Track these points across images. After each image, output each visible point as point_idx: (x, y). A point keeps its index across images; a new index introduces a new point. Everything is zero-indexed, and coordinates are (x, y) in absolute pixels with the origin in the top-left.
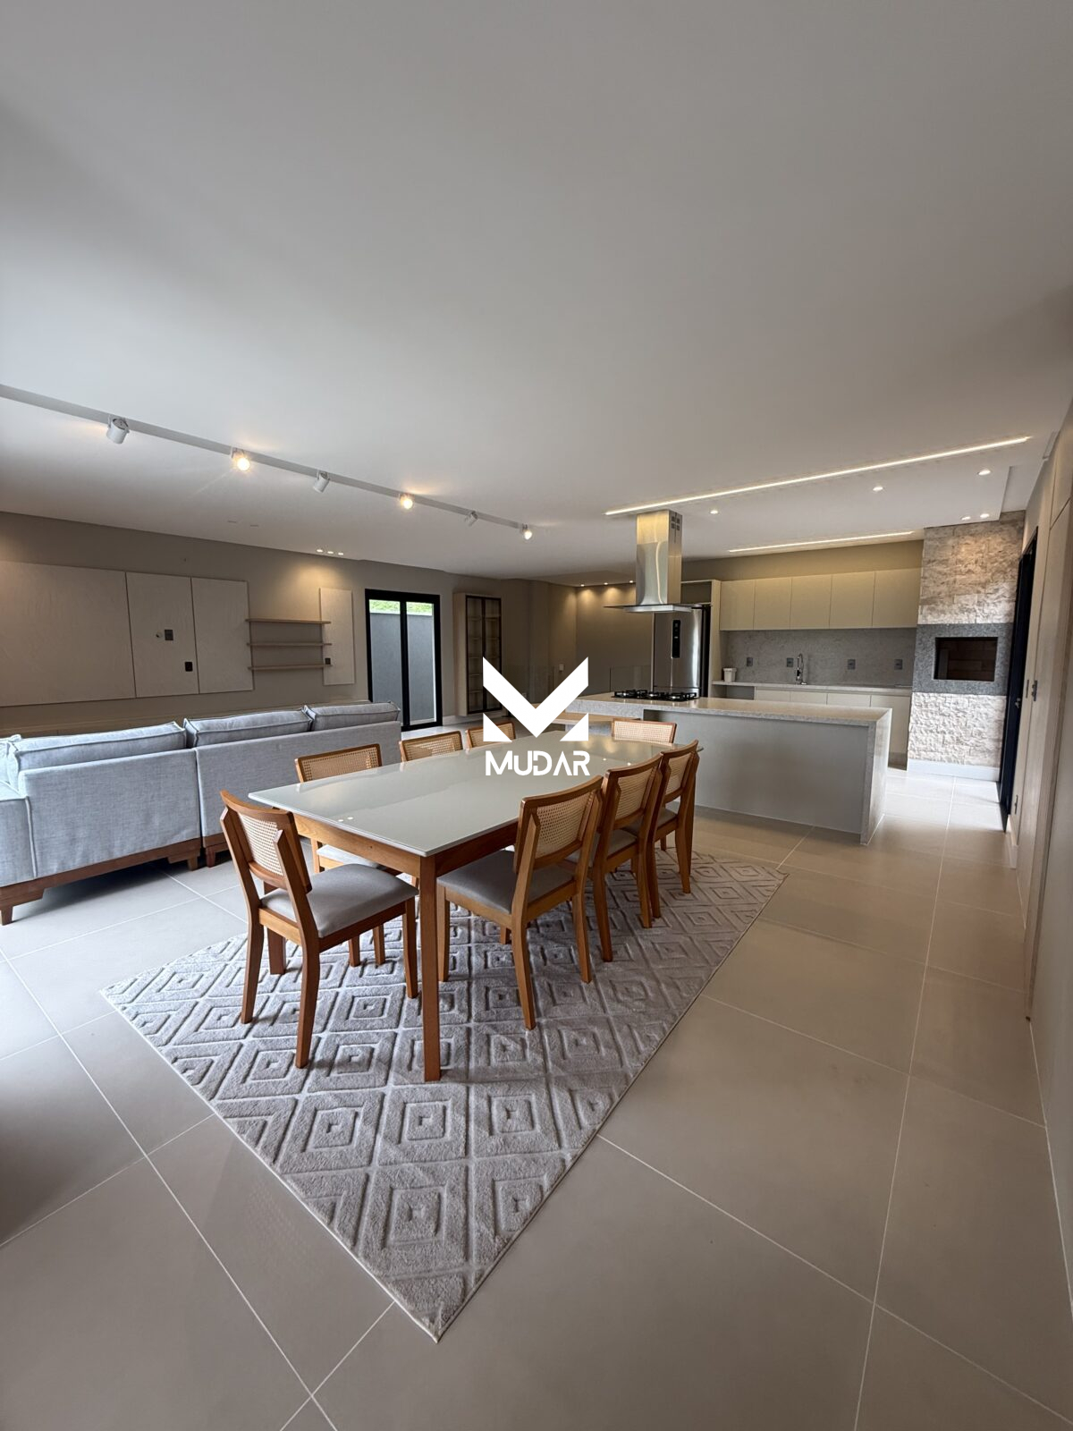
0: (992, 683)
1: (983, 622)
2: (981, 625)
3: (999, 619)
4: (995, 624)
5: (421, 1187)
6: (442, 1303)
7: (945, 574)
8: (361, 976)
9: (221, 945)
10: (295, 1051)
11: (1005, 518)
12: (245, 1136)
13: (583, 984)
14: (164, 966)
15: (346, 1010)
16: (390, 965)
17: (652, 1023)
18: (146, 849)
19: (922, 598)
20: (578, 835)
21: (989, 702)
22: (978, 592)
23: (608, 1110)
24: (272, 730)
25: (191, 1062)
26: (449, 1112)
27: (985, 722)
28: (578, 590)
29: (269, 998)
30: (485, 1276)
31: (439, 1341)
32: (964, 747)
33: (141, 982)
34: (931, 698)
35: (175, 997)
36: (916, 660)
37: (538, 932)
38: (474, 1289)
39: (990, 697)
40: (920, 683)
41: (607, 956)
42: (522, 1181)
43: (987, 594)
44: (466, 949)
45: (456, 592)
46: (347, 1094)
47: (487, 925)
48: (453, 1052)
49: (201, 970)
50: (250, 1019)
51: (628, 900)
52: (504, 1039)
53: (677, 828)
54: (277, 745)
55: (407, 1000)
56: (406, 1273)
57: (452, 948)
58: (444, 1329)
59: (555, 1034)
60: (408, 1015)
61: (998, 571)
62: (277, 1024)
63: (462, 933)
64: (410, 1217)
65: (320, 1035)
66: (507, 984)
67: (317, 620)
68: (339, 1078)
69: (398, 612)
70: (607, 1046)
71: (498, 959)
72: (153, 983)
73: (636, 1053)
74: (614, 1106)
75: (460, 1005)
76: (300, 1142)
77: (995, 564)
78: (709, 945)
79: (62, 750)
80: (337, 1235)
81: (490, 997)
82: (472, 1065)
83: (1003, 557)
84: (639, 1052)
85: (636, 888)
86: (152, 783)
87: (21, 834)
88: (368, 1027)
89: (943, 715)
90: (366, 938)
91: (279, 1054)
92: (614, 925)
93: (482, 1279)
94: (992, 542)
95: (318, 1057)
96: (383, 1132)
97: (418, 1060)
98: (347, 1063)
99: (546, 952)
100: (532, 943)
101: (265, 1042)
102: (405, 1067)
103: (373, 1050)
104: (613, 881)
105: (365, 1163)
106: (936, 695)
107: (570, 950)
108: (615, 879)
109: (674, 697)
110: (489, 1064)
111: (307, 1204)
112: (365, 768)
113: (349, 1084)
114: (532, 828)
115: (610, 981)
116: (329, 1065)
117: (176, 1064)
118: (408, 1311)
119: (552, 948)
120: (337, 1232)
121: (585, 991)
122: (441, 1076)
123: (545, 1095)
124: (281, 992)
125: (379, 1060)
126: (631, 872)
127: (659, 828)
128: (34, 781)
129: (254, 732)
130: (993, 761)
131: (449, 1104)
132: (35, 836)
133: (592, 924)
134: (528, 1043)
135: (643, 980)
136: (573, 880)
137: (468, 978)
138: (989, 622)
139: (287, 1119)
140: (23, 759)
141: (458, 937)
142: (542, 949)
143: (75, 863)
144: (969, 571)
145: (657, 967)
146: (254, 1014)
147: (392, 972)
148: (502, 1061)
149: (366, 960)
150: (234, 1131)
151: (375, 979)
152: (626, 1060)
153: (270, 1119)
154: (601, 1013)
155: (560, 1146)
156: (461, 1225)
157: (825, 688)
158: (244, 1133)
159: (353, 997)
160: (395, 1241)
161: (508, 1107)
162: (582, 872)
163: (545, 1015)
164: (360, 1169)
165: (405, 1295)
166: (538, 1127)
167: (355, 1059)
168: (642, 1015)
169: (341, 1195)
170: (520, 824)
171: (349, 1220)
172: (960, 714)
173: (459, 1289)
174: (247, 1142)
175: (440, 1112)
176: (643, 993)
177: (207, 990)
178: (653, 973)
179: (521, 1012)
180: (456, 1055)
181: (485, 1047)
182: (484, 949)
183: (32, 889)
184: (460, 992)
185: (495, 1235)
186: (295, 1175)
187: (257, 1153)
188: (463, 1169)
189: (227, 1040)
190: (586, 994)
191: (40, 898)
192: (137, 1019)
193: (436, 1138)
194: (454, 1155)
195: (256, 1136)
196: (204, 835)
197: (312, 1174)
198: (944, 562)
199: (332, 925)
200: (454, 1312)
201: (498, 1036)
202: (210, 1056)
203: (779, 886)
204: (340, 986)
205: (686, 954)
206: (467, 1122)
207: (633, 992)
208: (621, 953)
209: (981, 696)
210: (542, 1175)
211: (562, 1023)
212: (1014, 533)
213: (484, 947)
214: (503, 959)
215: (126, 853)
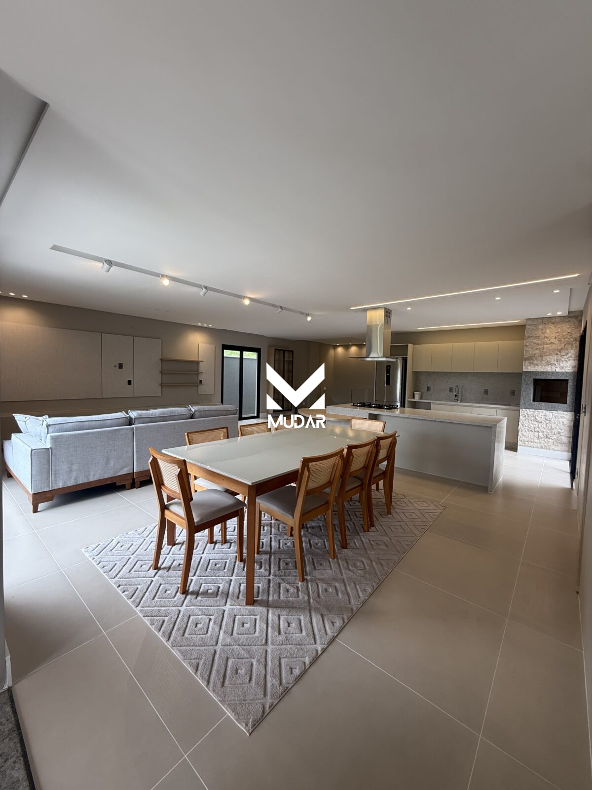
0: (566, 405)
1: (560, 371)
2: (559, 372)
3: (569, 370)
4: (567, 372)
5: (243, 658)
6: (252, 717)
7: (538, 344)
8: (214, 549)
9: (142, 529)
10: (179, 585)
11: (571, 315)
12: (154, 626)
13: (331, 560)
14: (113, 538)
15: (206, 566)
16: (229, 544)
17: (367, 582)
18: (106, 477)
19: (525, 357)
20: (330, 478)
21: (564, 415)
22: (557, 354)
23: (342, 626)
24: (173, 418)
25: (127, 588)
26: (258, 621)
27: (562, 427)
28: (335, 347)
29: (166, 557)
30: (274, 705)
31: (250, 735)
32: (550, 440)
33: (102, 545)
34: (531, 412)
35: (119, 554)
36: (522, 391)
37: (308, 531)
38: (268, 711)
39: (564, 413)
40: (525, 403)
41: (344, 546)
42: (295, 659)
43: (562, 356)
44: (269, 538)
45: (269, 346)
46: (206, 609)
47: (280, 526)
48: (261, 591)
49: (132, 541)
50: (157, 568)
51: (356, 516)
52: (288, 586)
53: (384, 478)
54: (175, 426)
55: (238, 563)
56: (234, 700)
57: (262, 537)
58: (253, 729)
59: (314, 584)
60: (238, 570)
61: (568, 343)
62: (170, 571)
63: (267, 530)
64: (237, 673)
65: (192, 578)
66: (290, 558)
67: (197, 360)
68: (201, 600)
69: (238, 356)
70: (342, 593)
71: (286, 544)
72: (108, 546)
73: (358, 598)
74: (344, 624)
75: (265, 567)
76: (181, 631)
77: (566, 339)
78: (401, 543)
79: (68, 424)
80: (199, 679)
81: (281, 564)
82: (271, 598)
83: (570, 336)
84: (359, 597)
85: (361, 510)
86: (111, 442)
87: (46, 466)
88: (217, 575)
89: (538, 422)
90: (217, 528)
91: (171, 586)
92: (349, 529)
93: (273, 707)
94: (564, 327)
95: (191, 589)
96: (223, 629)
97: (243, 594)
98: (206, 593)
99: (311, 542)
100: (304, 536)
101: (164, 580)
102: (236, 597)
103: (219, 587)
104: (349, 506)
105: (214, 644)
106: (534, 410)
107: (324, 542)
108: (350, 505)
109: (385, 407)
110: (279, 598)
111: (185, 663)
112: (221, 440)
113: (207, 604)
114: (306, 473)
115: (346, 559)
116: (197, 594)
117: (119, 588)
118: (235, 719)
119: (315, 540)
120: (199, 677)
121: (331, 563)
122: (254, 603)
123: (308, 616)
124: (173, 555)
125: (222, 592)
126: (359, 502)
127: (374, 478)
128: (54, 440)
129: (163, 418)
130: (567, 449)
131: (258, 617)
132: (53, 467)
133: (337, 528)
134: (300, 589)
135: (363, 560)
136: (327, 503)
137: (270, 553)
138: (563, 371)
139: (175, 619)
140: (50, 428)
141: (265, 531)
142: (310, 540)
143: (71, 483)
144: (552, 343)
145: (371, 553)
146: (159, 566)
147: (230, 548)
148: (286, 597)
149: (216, 541)
150: (148, 623)
151: (221, 551)
152: (352, 601)
153: (166, 619)
154: (339, 576)
155: (315, 643)
156: (262, 679)
157: (471, 404)
158: (153, 625)
159: (210, 560)
160: (228, 684)
161: (289, 621)
162: (332, 499)
163: (310, 575)
164: (211, 647)
165: (233, 711)
166: (304, 633)
167: (210, 591)
168: (362, 578)
169: (201, 659)
170: (300, 471)
171: (206, 672)
172: (548, 422)
173: (261, 710)
174: (155, 629)
175: (253, 621)
176: (362, 566)
177: (135, 552)
178: (369, 557)
179: (297, 572)
180: (262, 593)
181: (278, 590)
182: (278, 538)
183: (49, 495)
184: (265, 560)
185: (280, 685)
186: (179, 648)
187: (159, 635)
188: (264, 651)
189: (145, 577)
190: (332, 565)
191: (53, 500)
192: (100, 564)
193: (251, 634)
194: (260, 644)
195: (159, 627)
196: (135, 471)
197: (187, 648)
198: (538, 337)
199: (202, 520)
200: (258, 722)
201: (285, 584)
202: (136, 585)
203: (441, 513)
204: (203, 553)
205: (388, 547)
206: (267, 627)
207: (357, 566)
208: (352, 544)
209: (559, 412)
210: (306, 657)
211: (319, 579)
212: (577, 323)
213: (279, 538)
214: (289, 544)
215: (96, 478)
